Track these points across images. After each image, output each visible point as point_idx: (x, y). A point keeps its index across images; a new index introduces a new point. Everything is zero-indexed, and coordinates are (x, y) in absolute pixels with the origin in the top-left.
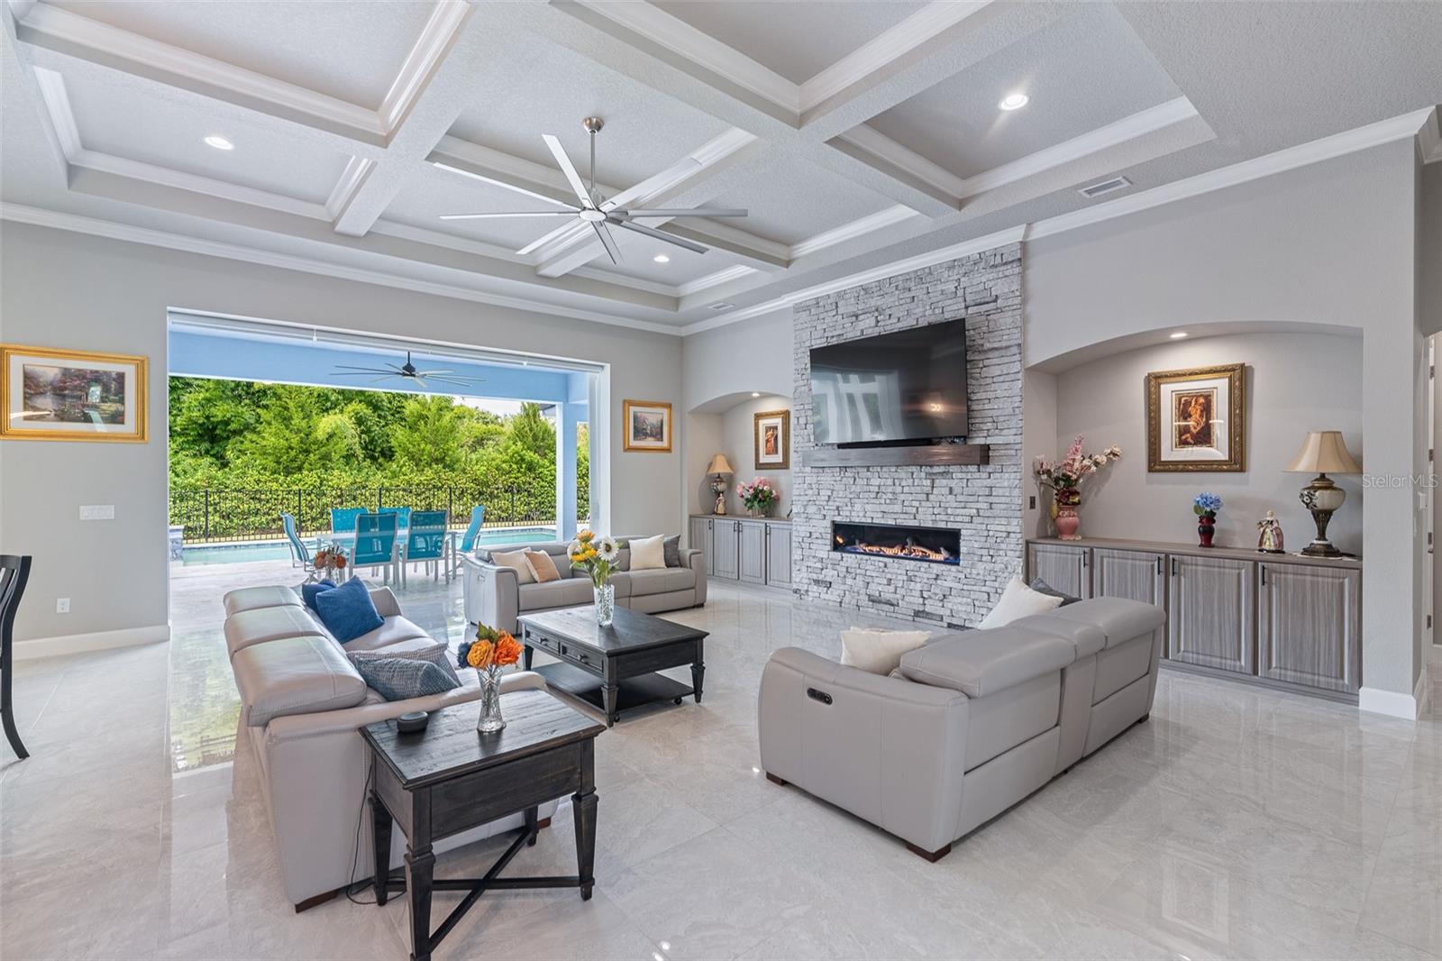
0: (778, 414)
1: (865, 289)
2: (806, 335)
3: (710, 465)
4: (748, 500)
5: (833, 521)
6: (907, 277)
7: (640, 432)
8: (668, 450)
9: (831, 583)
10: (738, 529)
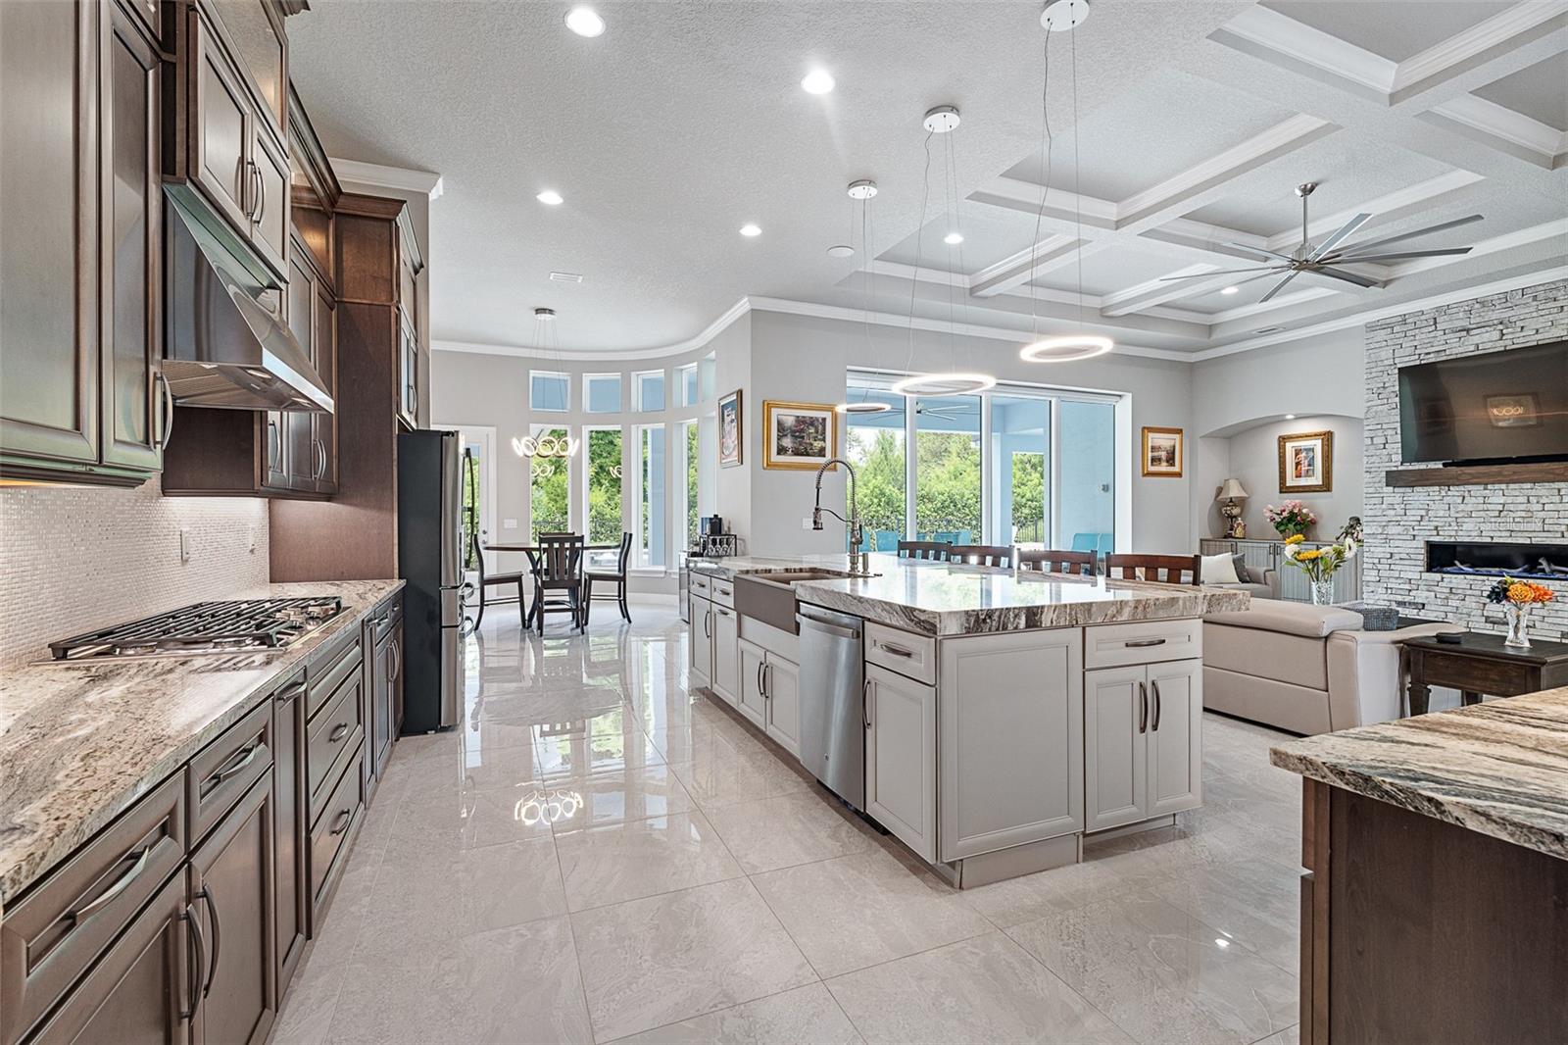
0: (1316, 435)
1: (1482, 303)
3: (1220, 490)
4: (1279, 524)
5: (1427, 542)
7: (1156, 458)
8: (1179, 475)
9: (1424, 605)
10: (1275, 551)
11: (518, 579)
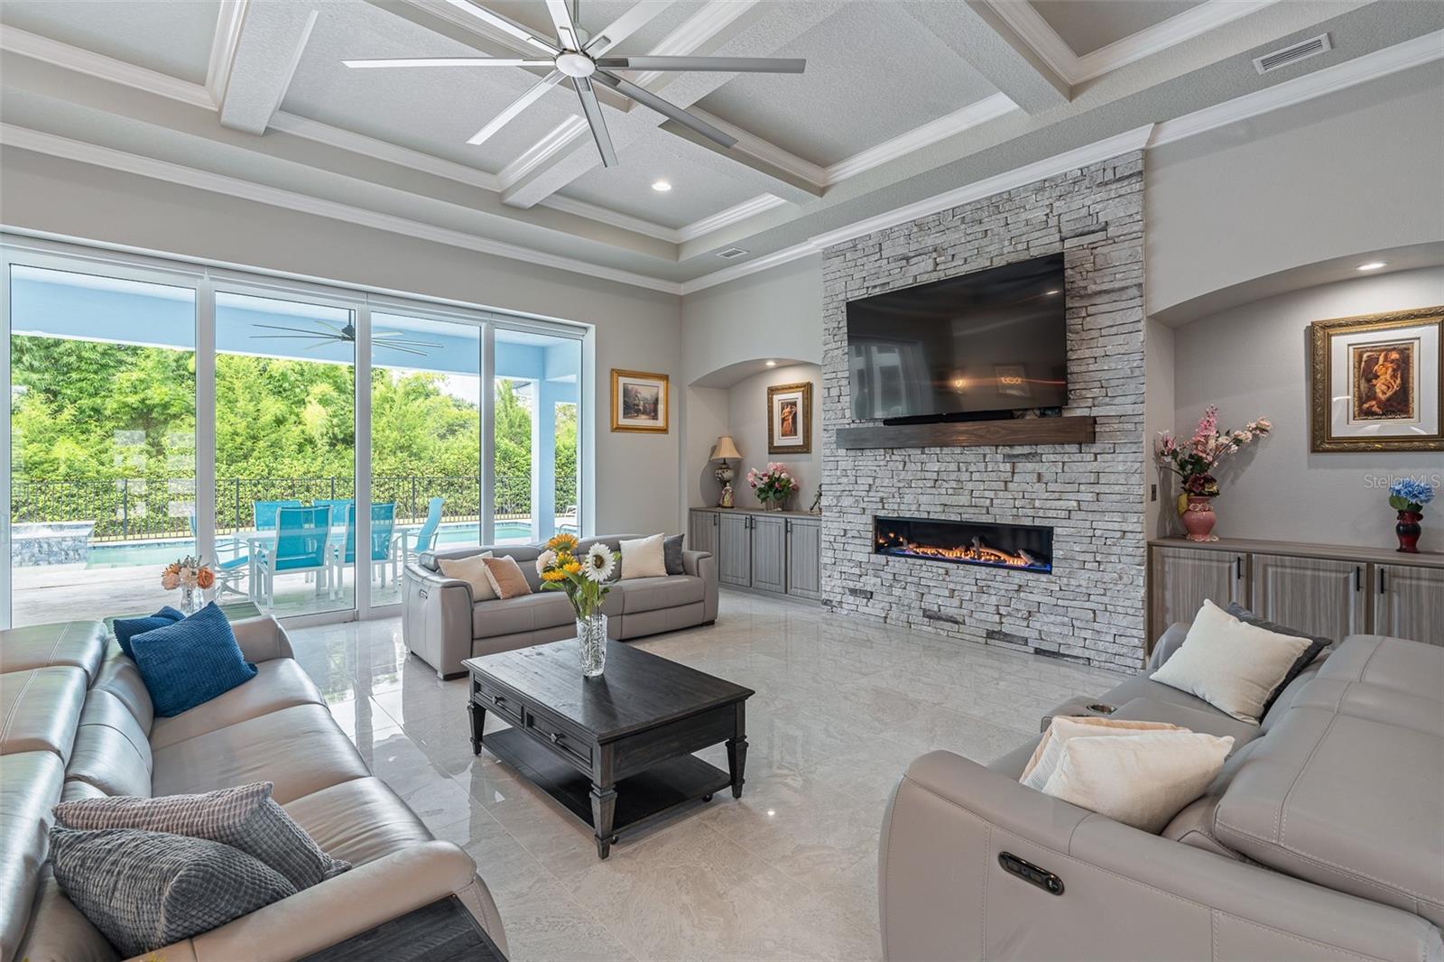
0: (797, 387)
1: (920, 225)
2: (840, 286)
3: (714, 449)
4: (761, 490)
5: (875, 517)
6: (977, 206)
7: (631, 408)
8: (664, 430)
9: (872, 593)
10: (751, 525)
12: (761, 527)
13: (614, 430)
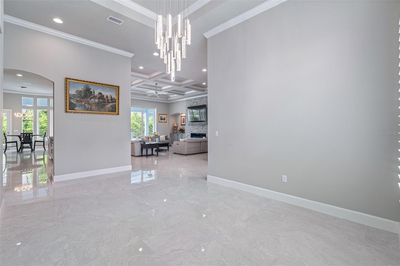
1: (195, 99)
2: (187, 105)
3: (174, 125)
4: (179, 130)
5: (191, 133)
6: (200, 98)
7: (161, 119)
8: (166, 122)
10: (178, 135)
11: (16, 142)
12: (179, 135)
13: (159, 122)
